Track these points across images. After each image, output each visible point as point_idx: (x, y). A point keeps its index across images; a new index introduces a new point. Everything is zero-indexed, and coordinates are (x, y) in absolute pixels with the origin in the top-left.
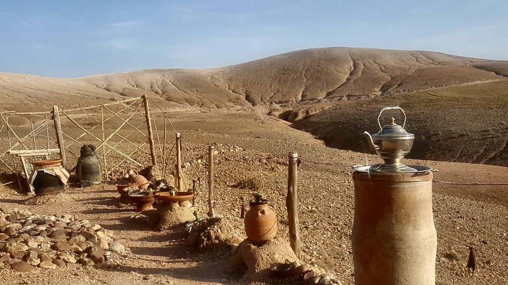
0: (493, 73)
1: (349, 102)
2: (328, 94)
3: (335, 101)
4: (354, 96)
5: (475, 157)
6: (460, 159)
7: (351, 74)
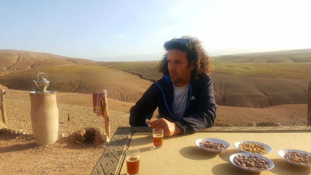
0: (73, 62)
1: (17, 71)
2: (8, 68)
3: (11, 71)
4: (19, 69)
5: (68, 91)
6: (63, 92)
7: (18, 60)
